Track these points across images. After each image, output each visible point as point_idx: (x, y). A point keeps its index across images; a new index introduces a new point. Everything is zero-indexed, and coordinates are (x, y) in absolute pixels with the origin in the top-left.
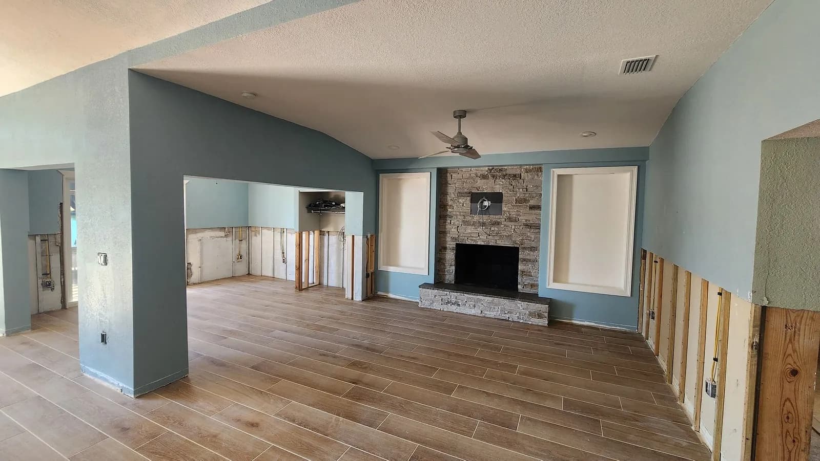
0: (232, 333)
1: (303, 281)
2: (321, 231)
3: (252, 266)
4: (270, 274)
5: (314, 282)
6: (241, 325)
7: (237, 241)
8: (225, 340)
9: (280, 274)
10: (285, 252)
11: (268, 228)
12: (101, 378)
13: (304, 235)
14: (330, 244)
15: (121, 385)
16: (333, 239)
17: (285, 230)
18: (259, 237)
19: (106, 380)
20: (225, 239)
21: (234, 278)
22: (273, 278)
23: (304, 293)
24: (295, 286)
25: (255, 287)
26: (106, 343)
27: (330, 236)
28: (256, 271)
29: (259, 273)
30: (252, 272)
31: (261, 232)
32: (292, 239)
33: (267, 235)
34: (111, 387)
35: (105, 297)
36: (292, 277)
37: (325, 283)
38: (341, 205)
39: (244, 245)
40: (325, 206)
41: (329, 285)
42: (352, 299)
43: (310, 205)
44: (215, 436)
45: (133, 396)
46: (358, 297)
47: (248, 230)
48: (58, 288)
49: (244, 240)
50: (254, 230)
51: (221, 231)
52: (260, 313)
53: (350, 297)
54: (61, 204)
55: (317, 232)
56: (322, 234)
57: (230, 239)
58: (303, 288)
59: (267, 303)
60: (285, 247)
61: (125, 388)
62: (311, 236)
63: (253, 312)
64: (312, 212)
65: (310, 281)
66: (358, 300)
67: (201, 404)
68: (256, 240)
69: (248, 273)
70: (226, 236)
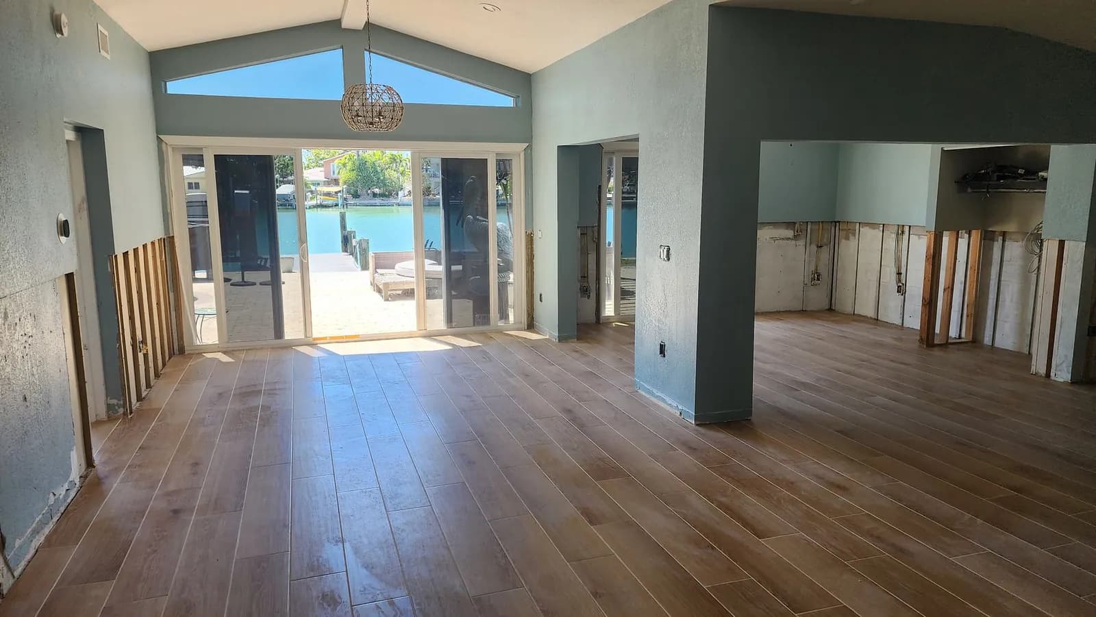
0: (804, 385)
1: (937, 330)
2: (986, 232)
3: (837, 295)
4: (870, 313)
5: (963, 335)
6: (818, 379)
7: (814, 247)
8: (797, 392)
9: (891, 315)
10: (903, 271)
11: (873, 225)
12: (657, 397)
13: (946, 240)
14: (1005, 258)
15: (680, 407)
16: (1015, 250)
17: (907, 229)
18: (853, 243)
19: (663, 400)
20: (794, 242)
21: (803, 313)
22: (876, 321)
23: (937, 352)
24: (918, 338)
25: (843, 331)
26: (664, 356)
27: (1006, 243)
28: (845, 303)
29: (849, 310)
30: (837, 307)
31: (857, 231)
32: (919, 247)
33: (869, 237)
34: (668, 408)
35: (666, 300)
36: (914, 322)
37: (987, 340)
38: (1040, 174)
39: (825, 255)
40: (999, 178)
41: (997, 345)
42: (1048, 375)
43: (964, 177)
44: (792, 483)
45: (694, 423)
46: (1062, 373)
47: (833, 228)
48: (593, 295)
49: (825, 247)
50: (845, 228)
51: (787, 229)
52: (853, 369)
53: (1043, 371)
54: (600, 187)
55: (976, 235)
56: (988, 238)
57: (801, 243)
58: (936, 342)
59: (865, 356)
60: (904, 263)
61: (685, 411)
62: (963, 243)
63: (839, 365)
64: (969, 190)
65: (953, 333)
66: (1062, 380)
67: (771, 450)
68: (847, 248)
69: (827, 307)
70: (796, 237)
